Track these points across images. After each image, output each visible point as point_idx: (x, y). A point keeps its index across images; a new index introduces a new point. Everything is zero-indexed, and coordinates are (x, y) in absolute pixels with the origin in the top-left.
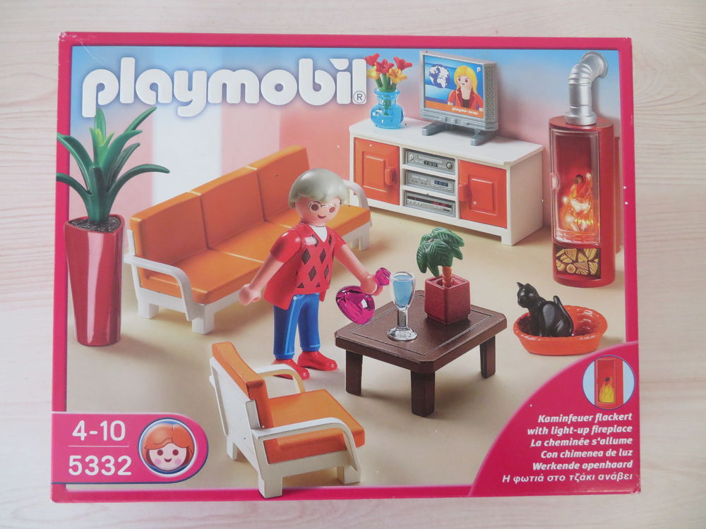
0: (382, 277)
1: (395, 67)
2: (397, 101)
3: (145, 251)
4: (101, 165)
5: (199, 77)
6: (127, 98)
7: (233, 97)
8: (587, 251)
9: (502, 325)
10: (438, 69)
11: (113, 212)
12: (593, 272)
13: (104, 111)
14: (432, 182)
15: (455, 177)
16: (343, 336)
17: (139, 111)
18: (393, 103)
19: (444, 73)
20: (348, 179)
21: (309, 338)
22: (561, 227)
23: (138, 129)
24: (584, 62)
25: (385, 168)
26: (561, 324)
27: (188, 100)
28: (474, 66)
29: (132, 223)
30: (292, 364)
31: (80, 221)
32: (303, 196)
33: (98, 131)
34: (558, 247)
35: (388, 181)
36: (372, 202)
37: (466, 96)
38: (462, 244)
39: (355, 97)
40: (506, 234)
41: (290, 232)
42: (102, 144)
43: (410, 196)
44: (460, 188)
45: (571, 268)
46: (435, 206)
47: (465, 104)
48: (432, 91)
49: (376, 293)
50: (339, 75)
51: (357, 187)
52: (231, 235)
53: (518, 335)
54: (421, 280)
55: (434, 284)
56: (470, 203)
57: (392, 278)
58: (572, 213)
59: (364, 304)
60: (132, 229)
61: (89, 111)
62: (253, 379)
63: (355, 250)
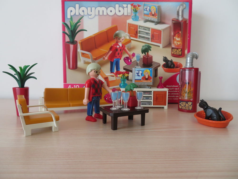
0: (133, 55)
1: (137, 7)
2: (137, 14)
3: (82, 49)
4: (72, 29)
5: (93, 9)
6: (77, 14)
7: (101, 13)
8: (179, 49)
9: (159, 66)
10: (147, 7)
11: (75, 40)
12: (180, 54)
13: (72, 17)
14: (145, 33)
15: (150, 32)
16: (125, 68)
17: (80, 17)
18: (137, 15)
19: (148, 8)
20: (126, 32)
21: (118, 68)
22: (173, 44)
23: (80, 21)
24: (181, 5)
25: (134, 30)
26: (172, 66)
27: (91, 14)
28: (155, 6)
29: (79, 43)
30: (114, 73)
31: (68, 42)
32: (117, 36)
33: (71, 22)
34: (173, 48)
35: (135, 33)
36: (132, 38)
37: (153, 13)
38: (151, 48)
39: (128, 14)
40: (161, 45)
41: (114, 45)
42: (72, 25)
43: (140, 37)
44: (151, 35)
45: (175, 53)
46: (145, 39)
47: (153, 15)
48: (145, 12)
49: (132, 58)
50: (125, 8)
51: (128, 34)
52: (101, 45)
53: (163, 68)
54: (142, 55)
55: (145, 56)
56: (153, 38)
57: (136, 55)
58: (176, 41)
59: (130, 61)
60: (79, 44)
61: (69, 17)
62: (106, 77)
63: (128, 49)
